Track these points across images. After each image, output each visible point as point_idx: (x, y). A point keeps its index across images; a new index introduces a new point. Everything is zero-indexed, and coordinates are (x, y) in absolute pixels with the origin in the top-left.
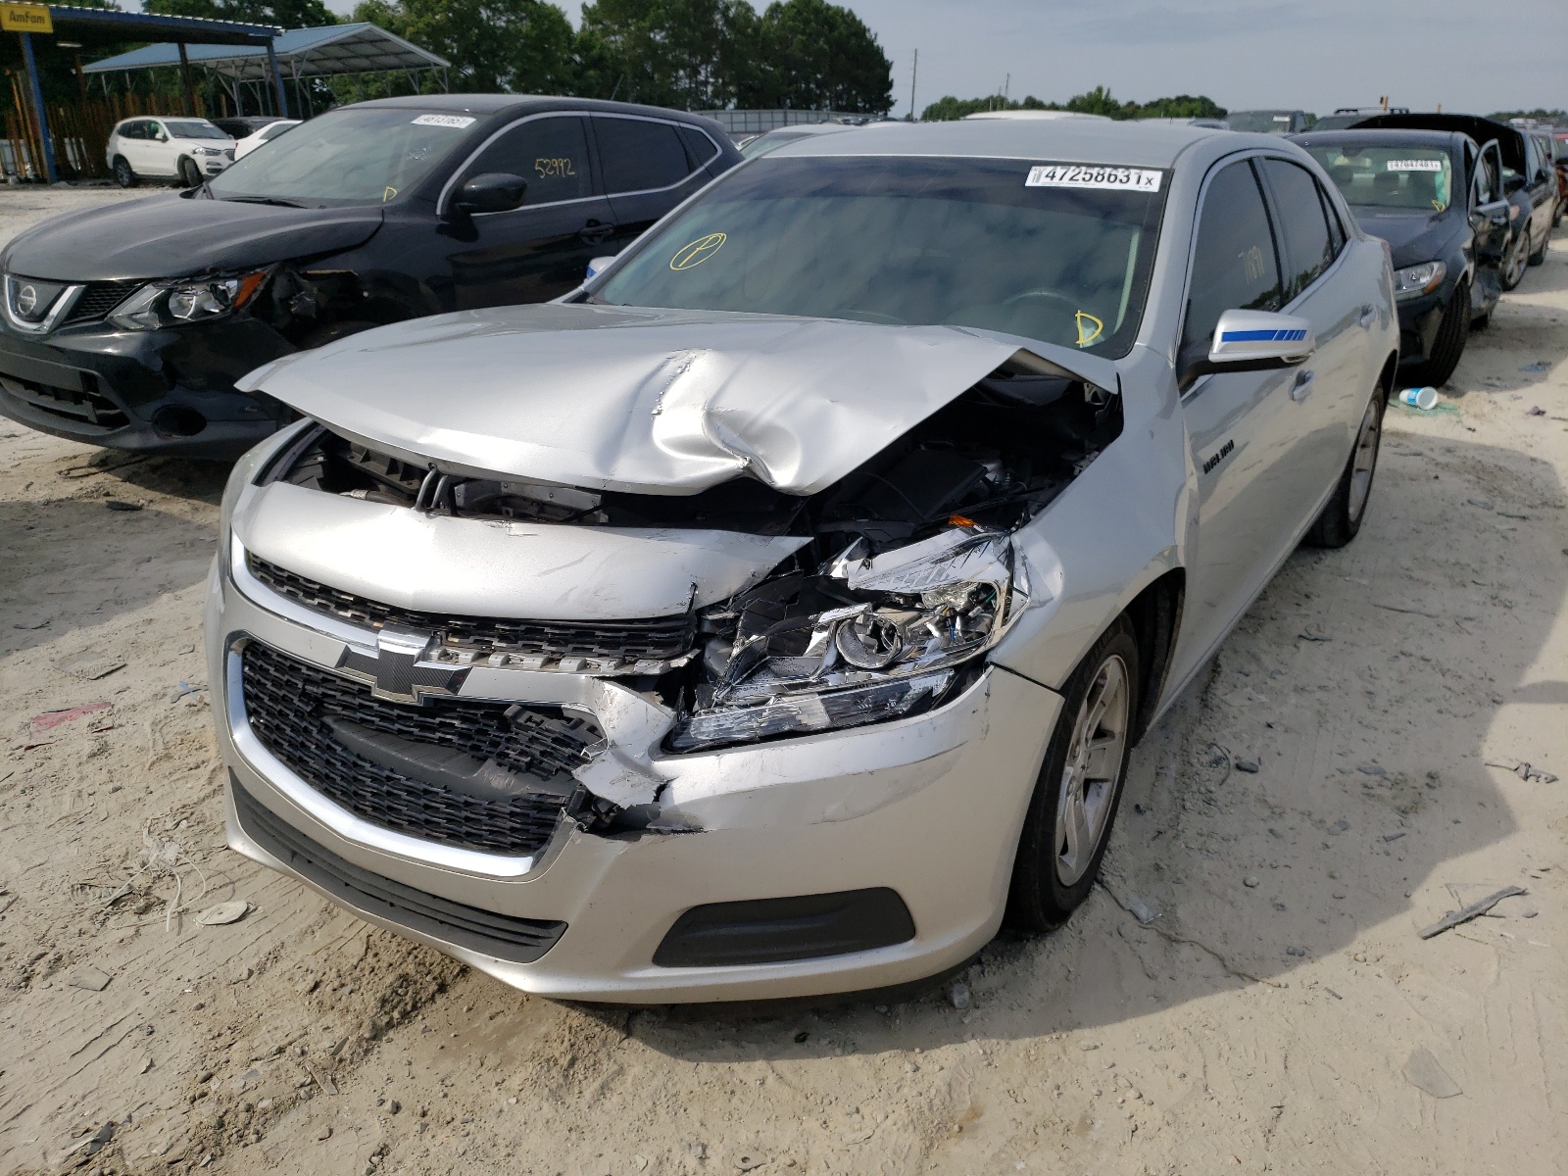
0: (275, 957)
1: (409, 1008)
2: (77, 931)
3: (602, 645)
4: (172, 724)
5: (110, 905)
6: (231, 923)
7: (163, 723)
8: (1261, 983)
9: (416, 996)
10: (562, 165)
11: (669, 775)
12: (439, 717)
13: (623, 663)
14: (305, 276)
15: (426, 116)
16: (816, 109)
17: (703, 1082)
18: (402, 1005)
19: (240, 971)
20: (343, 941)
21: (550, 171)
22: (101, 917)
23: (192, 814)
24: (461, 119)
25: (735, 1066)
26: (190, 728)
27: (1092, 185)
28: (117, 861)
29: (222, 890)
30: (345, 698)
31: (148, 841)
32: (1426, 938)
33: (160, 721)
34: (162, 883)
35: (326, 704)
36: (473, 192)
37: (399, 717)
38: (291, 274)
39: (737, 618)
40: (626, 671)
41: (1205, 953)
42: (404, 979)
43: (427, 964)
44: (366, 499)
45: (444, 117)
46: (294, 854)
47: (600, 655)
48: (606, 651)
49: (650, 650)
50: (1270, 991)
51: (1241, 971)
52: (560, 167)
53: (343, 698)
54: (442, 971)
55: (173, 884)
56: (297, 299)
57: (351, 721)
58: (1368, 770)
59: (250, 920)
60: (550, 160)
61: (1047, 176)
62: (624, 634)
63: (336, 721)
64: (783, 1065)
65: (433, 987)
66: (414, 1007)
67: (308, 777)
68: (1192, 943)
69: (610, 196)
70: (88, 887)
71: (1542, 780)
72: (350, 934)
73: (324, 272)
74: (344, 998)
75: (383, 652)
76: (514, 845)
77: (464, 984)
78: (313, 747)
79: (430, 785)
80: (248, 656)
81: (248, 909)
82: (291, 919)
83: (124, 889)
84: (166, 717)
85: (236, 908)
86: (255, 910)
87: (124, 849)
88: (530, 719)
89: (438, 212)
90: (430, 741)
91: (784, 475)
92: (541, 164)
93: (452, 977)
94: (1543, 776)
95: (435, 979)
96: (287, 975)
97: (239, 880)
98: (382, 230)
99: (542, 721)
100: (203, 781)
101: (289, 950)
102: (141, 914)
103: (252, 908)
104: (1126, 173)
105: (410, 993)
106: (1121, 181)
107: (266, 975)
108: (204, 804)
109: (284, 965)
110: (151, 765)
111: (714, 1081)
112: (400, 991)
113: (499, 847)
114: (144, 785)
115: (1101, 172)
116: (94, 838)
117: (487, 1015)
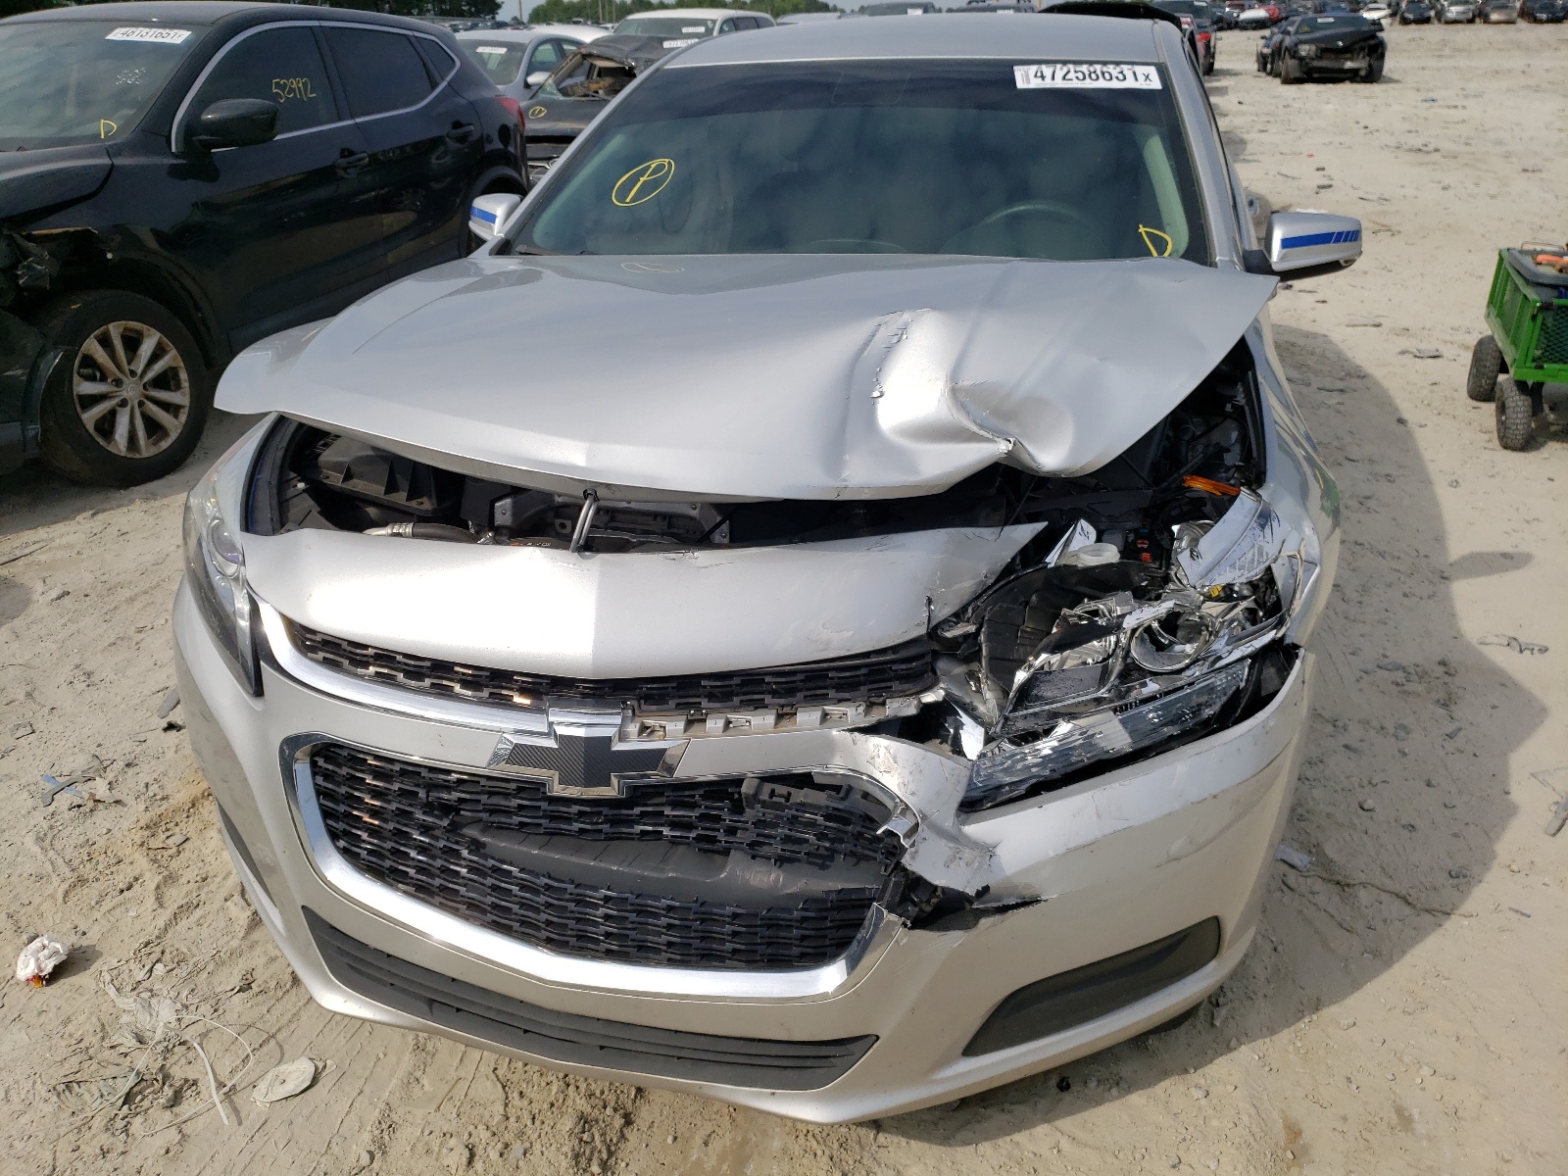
0: (388, 1126)
1: (605, 1156)
2: (98, 1151)
3: (839, 688)
4: (62, 834)
5: (124, 1104)
6: (302, 1092)
7: (50, 837)
8: (1453, 916)
9: (605, 1139)
10: (300, 85)
11: (989, 839)
12: (638, 805)
13: (870, 706)
14: (30, 238)
15: (124, 30)
16: (418, 15)
17: (997, 1168)
18: (596, 1154)
19: (352, 1158)
20: (463, 1086)
21: (289, 93)
22: (120, 1124)
23: (163, 953)
24: (173, 32)
25: (1017, 1137)
26: (92, 836)
27: (1088, 84)
28: (95, 1040)
29: (265, 1049)
30: (495, 800)
31: (128, 1002)
32: (1554, 835)
33: (45, 835)
34: (176, 1057)
35: (462, 812)
36: (212, 123)
37: (581, 814)
38: (10, 237)
39: (978, 631)
40: (876, 716)
41: (1382, 893)
42: (584, 1121)
43: (598, 1094)
44: (414, 535)
45: (147, 30)
46: (431, 1002)
47: (840, 701)
48: (846, 695)
49: (896, 686)
50: (1466, 923)
51: (1428, 907)
52: (299, 88)
53: (490, 801)
54: (618, 1098)
55: (191, 1055)
56: (24, 267)
57: (501, 827)
58: (1390, 667)
59: (325, 1082)
60: (288, 80)
61: (1036, 76)
62: (864, 671)
63: (483, 831)
64: (1067, 1123)
65: (618, 1122)
66: (610, 1154)
67: (457, 910)
68: (1364, 885)
69: (358, 120)
70: (75, 1085)
71: (1536, 651)
72: (468, 1071)
73: (55, 231)
74: (521, 1163)
75: (563, 740)
76: (802, 956)
77: (647, 1107)
78: (464, 870)
79: (672, 899)
80: (321, 762)
81: (316, 1068)
82: (379, 1069)
83: (132, 1080)
84: (51, 827)
85: (298, 1072)
86: (325, 1067)
87: (94, 1020)
88: (772, 793)
89: (174, 149)
90: (629, 837)
91: (1051, 456)
92: (278, 85)
93: (630, 1102)
94: (1536, 649)
95: (615, 1110)
96: (420, 1147)
97: (279, 1030)
98: (114, 174)
99: (789, 794)
100: (150, 902)
101: (401, 1111)
102: (172, 1106)
103: (321, 1065)
104: (1118, 69)
105: (597, 1137)
106: (1117, 78)
107: (392, 1153)
108: (169, 935)
109: (406, 1135)
110: (64, 898)
111: (1007, 1161)
112: (585, 1137)
113: (778, 960)
114: (69, 925)
115: (1092, 69)
116: (40, 1014)
117: (698, 1140)
